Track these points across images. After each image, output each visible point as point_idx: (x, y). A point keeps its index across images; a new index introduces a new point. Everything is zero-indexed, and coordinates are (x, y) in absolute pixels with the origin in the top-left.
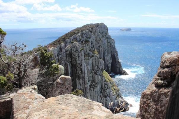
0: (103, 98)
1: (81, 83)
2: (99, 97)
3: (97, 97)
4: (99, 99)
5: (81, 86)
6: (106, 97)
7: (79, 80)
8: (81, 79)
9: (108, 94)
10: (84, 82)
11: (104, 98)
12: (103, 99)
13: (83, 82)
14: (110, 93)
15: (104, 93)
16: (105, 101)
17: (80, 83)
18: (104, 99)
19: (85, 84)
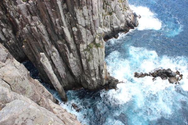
0: (106, 16)
1: (86, 14)
2: (101, 15)
3: (99, 16)
4: (101, 18)
5: (85, 19)
6: (110, 14)
7: (82, 9)
8: (85, 7)
9: (113, 8)
10: (92, 11)
11: (109, 16)
12: (107, 18)
13: (90, 11)
14: (116, 6)
15: (107, 8)
16: (109, 20)
17: (83, 14)
18: (109, 18)
19: (93, 14)
